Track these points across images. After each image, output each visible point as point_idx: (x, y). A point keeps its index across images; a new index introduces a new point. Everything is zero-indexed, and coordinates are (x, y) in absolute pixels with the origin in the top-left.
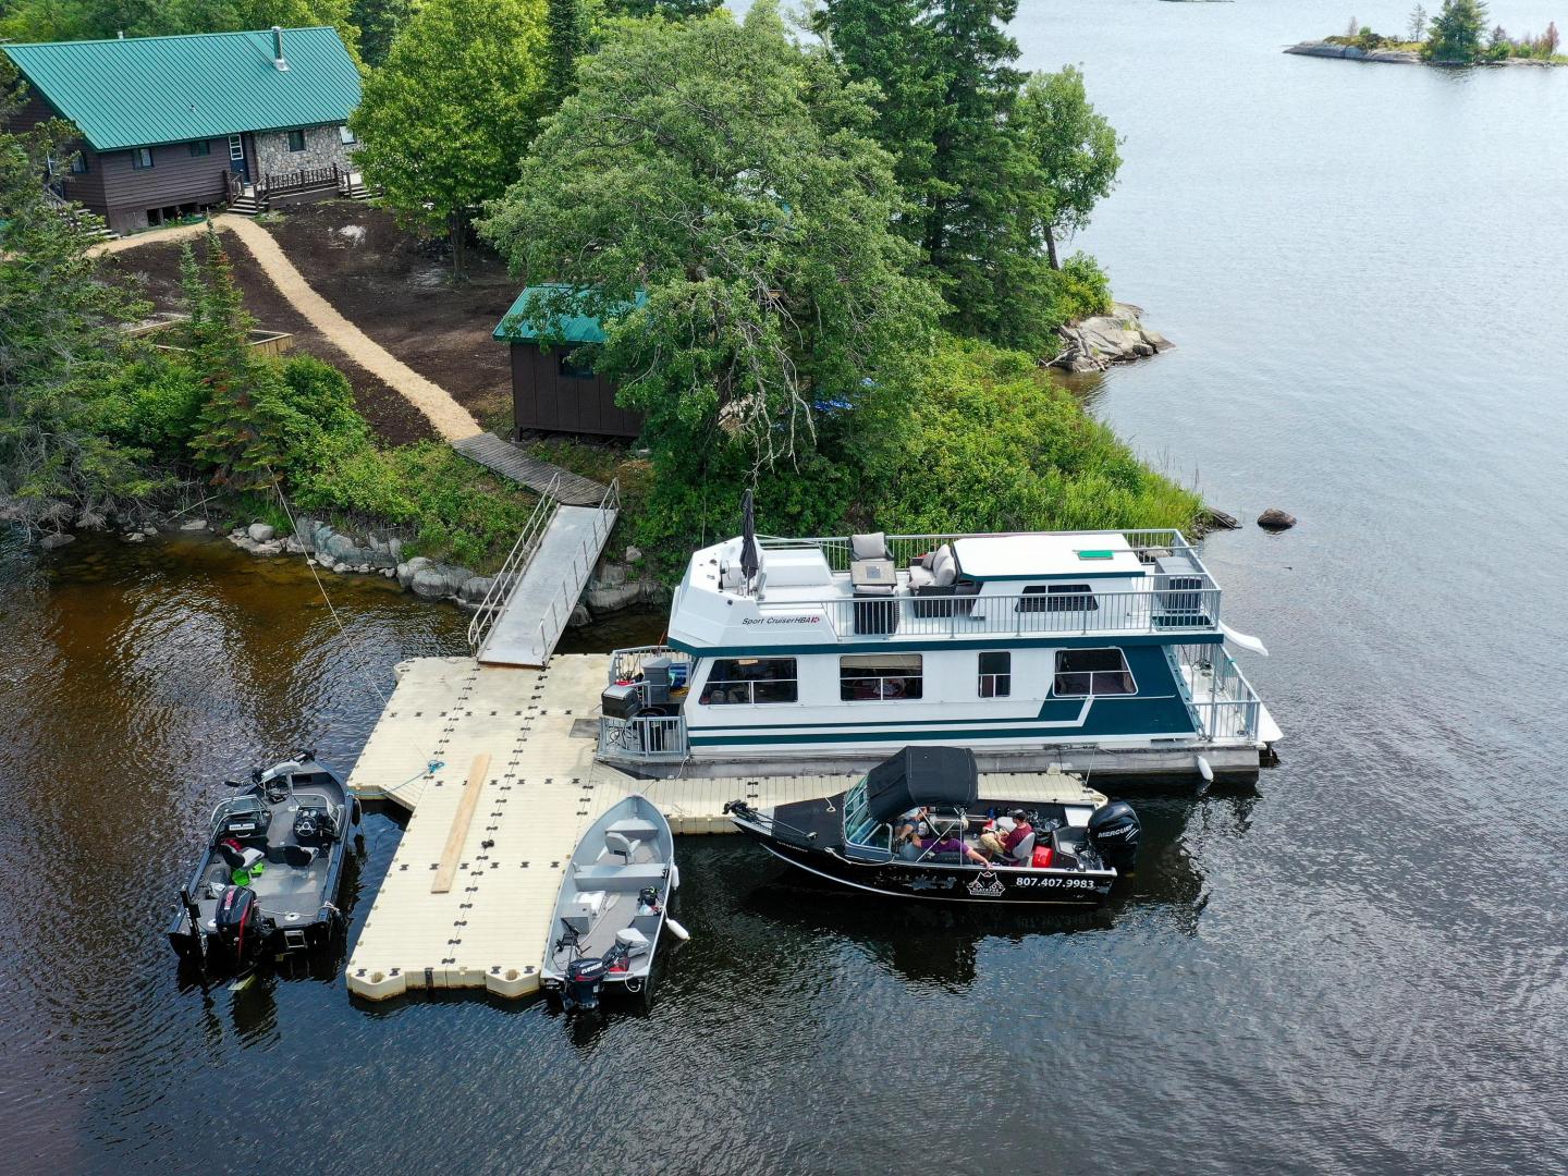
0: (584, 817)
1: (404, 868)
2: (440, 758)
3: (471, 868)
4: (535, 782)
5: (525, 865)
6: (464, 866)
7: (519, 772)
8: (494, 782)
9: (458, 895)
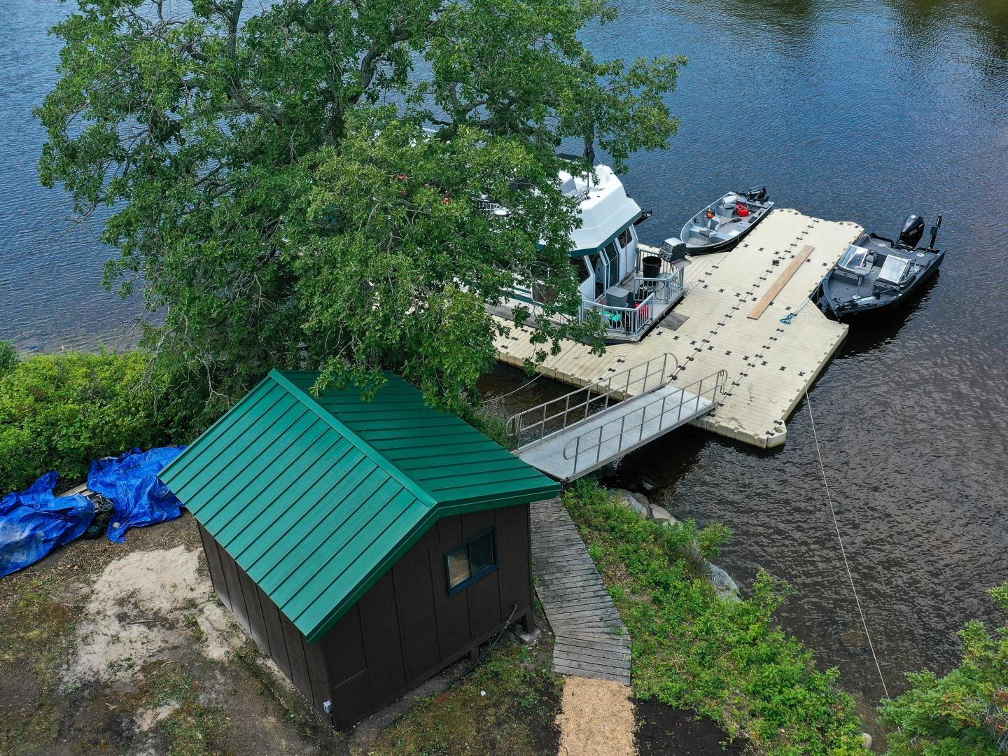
0: (716, 265)
1: (825, 265)
2: (782, 326)
3: (790, 255)
4: (730, 293)
5: (761, 249)
6: (793, 257)
7: (736, 302)
8: (754, 299)
9: (801, 245)
